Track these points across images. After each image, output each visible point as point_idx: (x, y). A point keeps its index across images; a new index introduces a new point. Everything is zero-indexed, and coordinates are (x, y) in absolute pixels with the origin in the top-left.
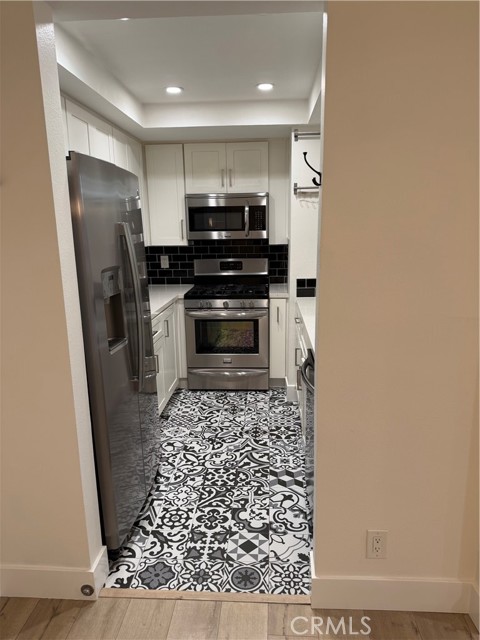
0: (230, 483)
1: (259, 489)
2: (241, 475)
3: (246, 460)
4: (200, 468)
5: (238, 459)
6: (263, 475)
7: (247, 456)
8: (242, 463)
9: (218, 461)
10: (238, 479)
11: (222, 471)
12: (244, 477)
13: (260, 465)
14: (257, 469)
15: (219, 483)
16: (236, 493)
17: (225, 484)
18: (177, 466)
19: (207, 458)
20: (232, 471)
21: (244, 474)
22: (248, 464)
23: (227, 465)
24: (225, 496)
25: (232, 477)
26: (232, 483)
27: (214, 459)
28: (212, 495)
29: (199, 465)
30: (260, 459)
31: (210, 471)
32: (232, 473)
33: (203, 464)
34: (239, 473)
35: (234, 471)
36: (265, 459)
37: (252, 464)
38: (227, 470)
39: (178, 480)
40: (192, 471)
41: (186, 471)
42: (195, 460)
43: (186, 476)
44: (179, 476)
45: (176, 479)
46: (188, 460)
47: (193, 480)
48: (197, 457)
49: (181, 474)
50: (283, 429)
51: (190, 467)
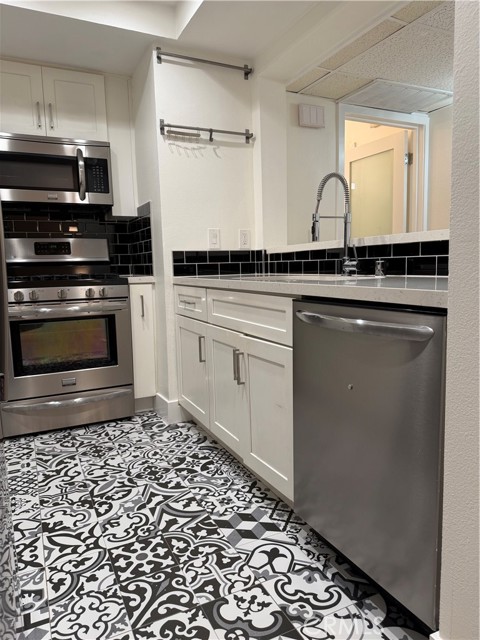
0: (166, 562)
1: (220, 557)
2: (174, 542)
3: (166, 517)
4: (94, 554)
5: (152, 520)
6: (210, 532)
7: (163, 511)
8: (163, 525)
9: (119, 531)
10: (175, 551)
11: (137, 546)
12: (182, 545)
13: (194, 518)
14: (193, 525)
15: (147, 568)
16: (189, 576)
17: (157, 568)
18: (46, 565)
19: (97, 532)
20: (155, 541)
21: (179, 540)
22: (174, 522)
23: (140, 533)
24: (170, 588)
25: (161, 551)
26: (169, 561)
27: (111, 530)
28: (148, 595)
29: (88, 549)
30: (187, 509)
31: (115, 553)
32: (158, 545)
33: (96, 545)
34: (170, 540)
35: (158, 540)
36: (194, 507)
37: (182, 521)
38: (146, 543)
39: (63, 589)
40: (82, 562)
41: (69, 567)
42: (76, 542)
43: (76, 577)
44: (61, 582)
45: (56, 588)
46: (63, 547)
47: (93, 578)
48: (78, 537)
49: (62, 575)
50: (189, 459)
51: (74, 557)
